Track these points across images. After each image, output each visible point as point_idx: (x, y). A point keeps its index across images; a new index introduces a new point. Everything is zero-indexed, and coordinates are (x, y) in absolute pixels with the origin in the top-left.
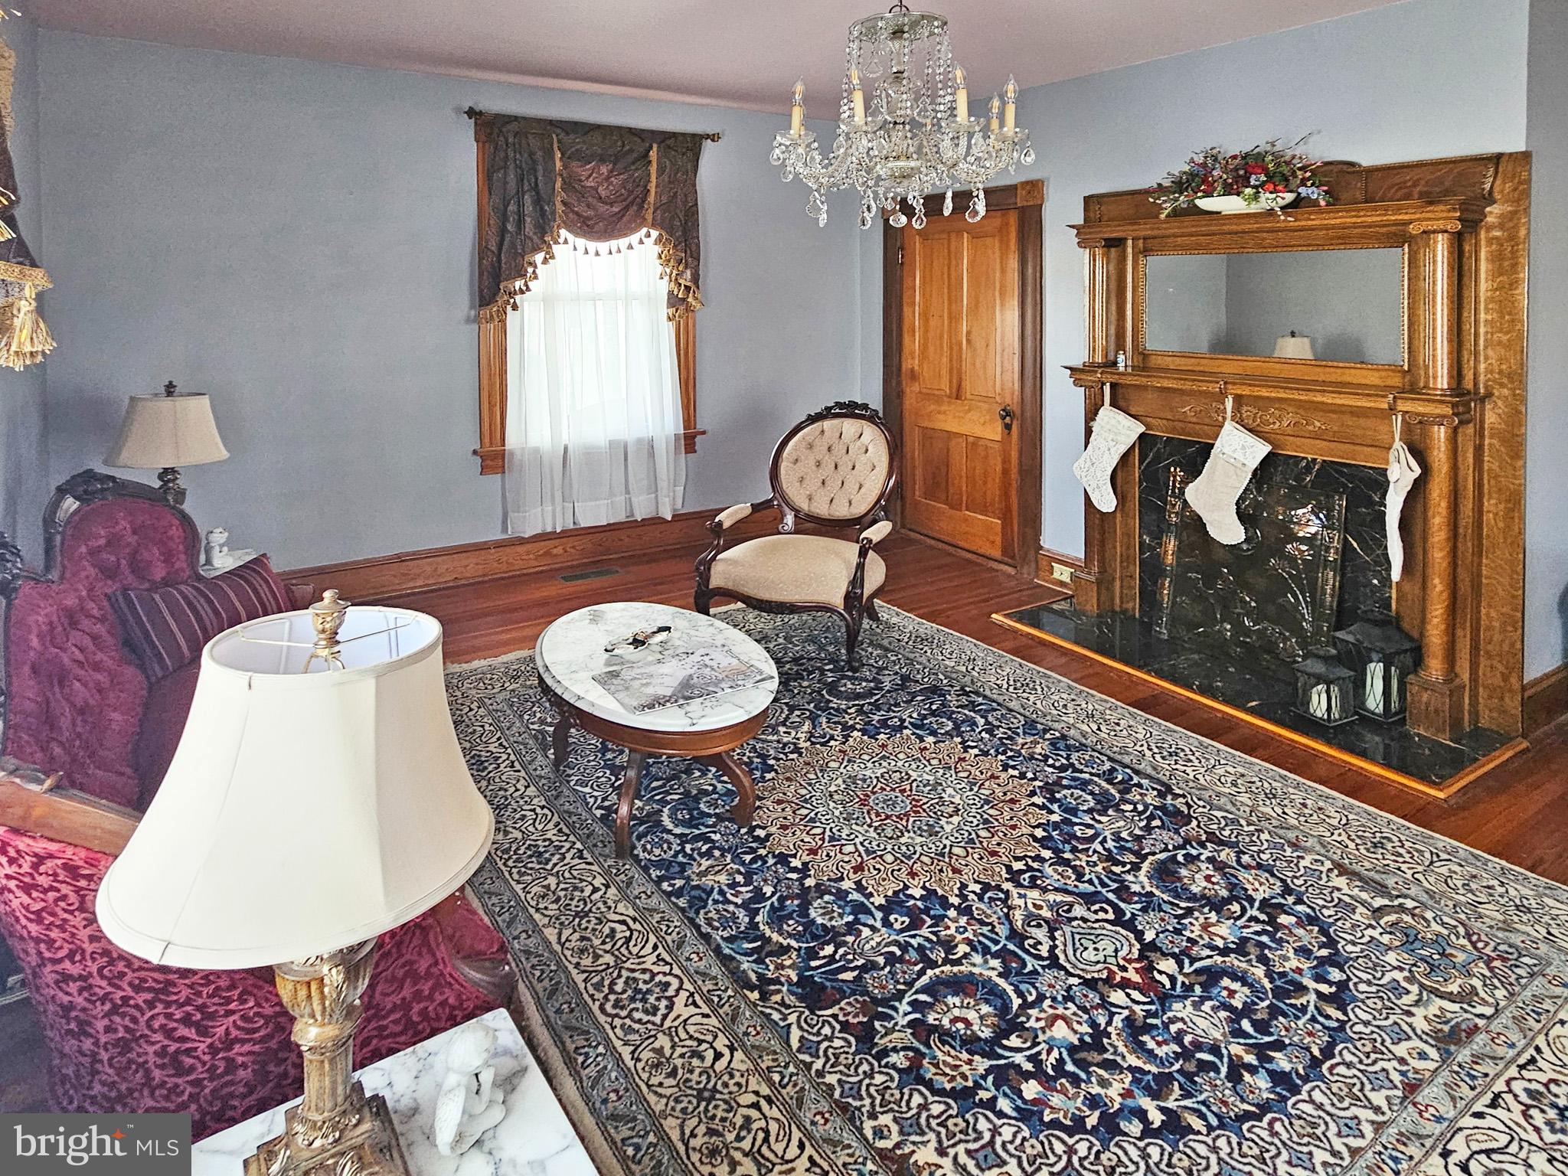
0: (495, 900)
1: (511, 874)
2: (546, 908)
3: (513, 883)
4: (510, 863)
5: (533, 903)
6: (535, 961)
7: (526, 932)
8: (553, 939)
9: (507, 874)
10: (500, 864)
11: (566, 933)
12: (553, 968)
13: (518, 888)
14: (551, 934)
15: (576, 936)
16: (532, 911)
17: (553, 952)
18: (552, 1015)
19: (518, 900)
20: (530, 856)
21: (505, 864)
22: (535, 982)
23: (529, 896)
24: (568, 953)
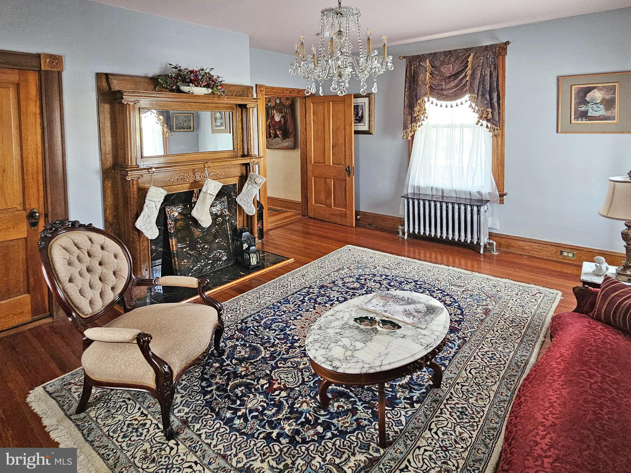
0: (500, 413)
1: (482, 416)
2: (486, 395)
3: (485, 412)
4: (477, 420)
5: (488, 400)
6: (509, 386)
7: (501, 395)
8: (496, 386)
9: (483, 418)
10: (481, 423)
11: (490, 384)
12: (506, 380)
13: (486, 410)
14: (495, 388)
15: (488, 381)
16: (492, 398)
17: (501, 383)
18: (520, 373)
19: (492, 405)
20: (466, 415)
21: (479, 421)
22: (516, 382)
23: (486, 403)
24: (497, 380)
